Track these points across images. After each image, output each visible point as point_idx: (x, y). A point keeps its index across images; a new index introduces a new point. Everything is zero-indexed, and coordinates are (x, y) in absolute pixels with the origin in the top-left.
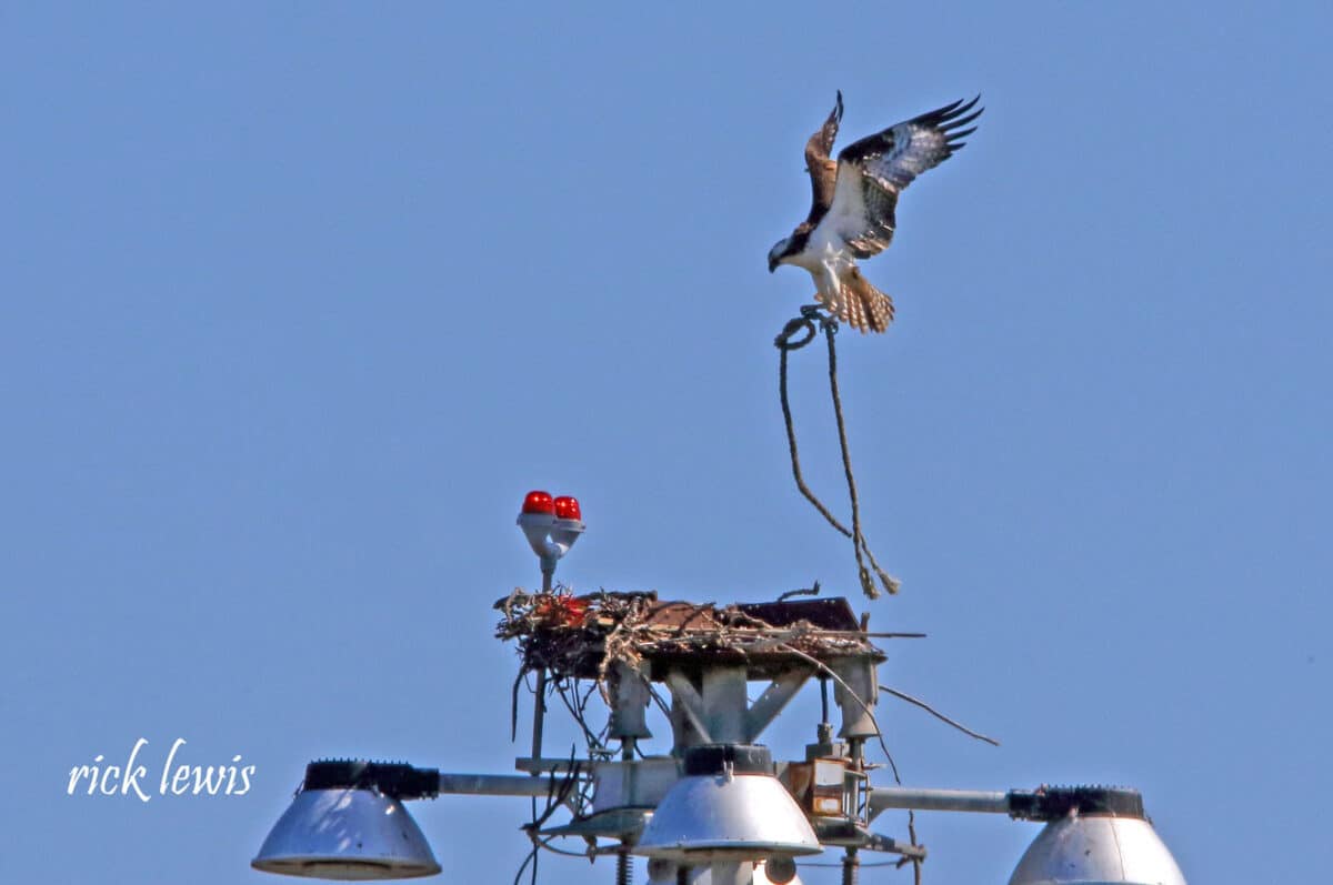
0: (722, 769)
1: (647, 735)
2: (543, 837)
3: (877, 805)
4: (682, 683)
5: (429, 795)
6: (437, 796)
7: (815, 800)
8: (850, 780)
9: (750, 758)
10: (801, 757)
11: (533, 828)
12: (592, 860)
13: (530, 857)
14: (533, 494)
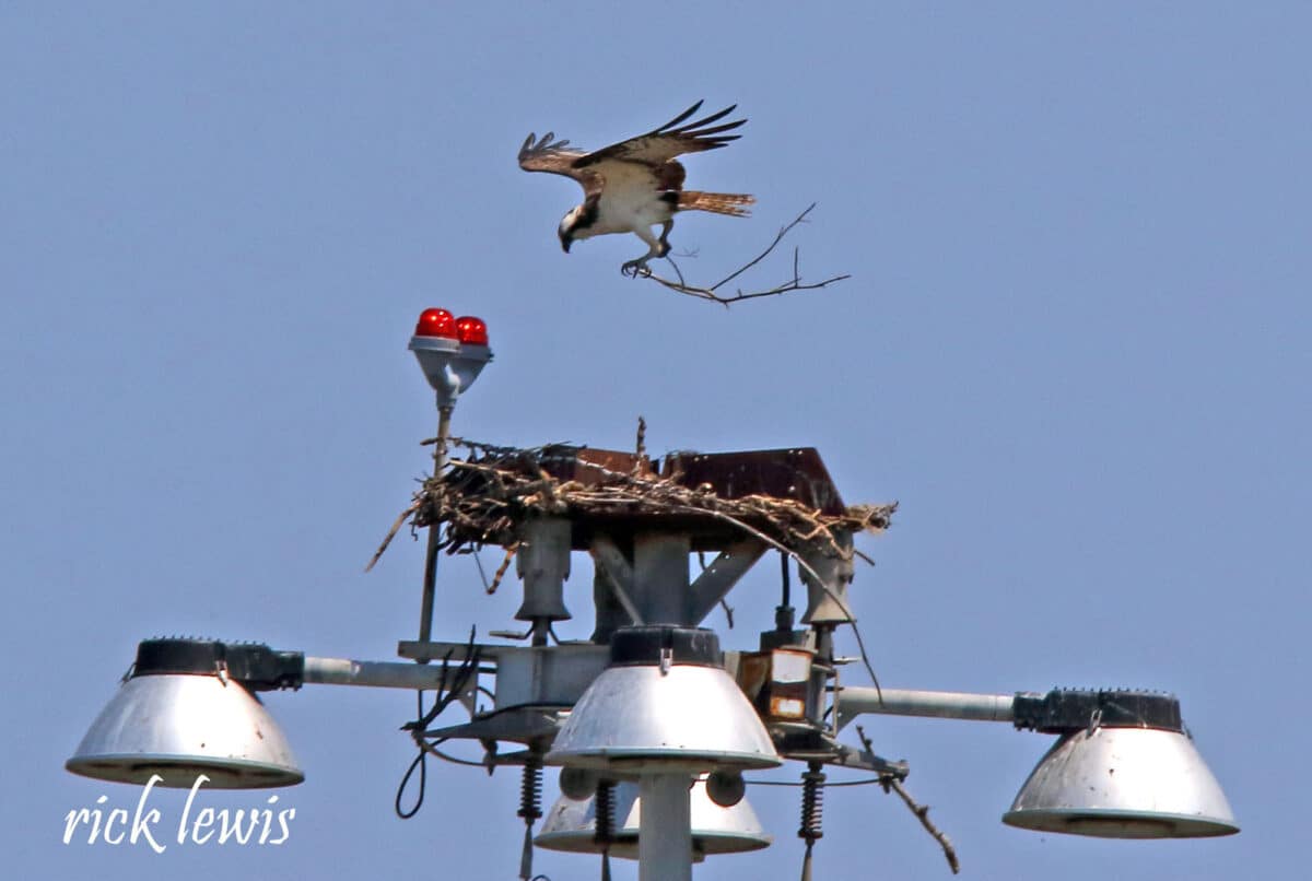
0: (659, 658)
1: (565, 616)
2: (430, 740)
3: (848, 710)
4: (611, 552)
5: (290, 685)
6: (300, 686)
7: (773, 701)
8: (816, 676)
9: (693, 645)
10: (755, 647)
11: (418, 728)
12: (491, 772)
13: (416, 762)
14: (428, 313)
